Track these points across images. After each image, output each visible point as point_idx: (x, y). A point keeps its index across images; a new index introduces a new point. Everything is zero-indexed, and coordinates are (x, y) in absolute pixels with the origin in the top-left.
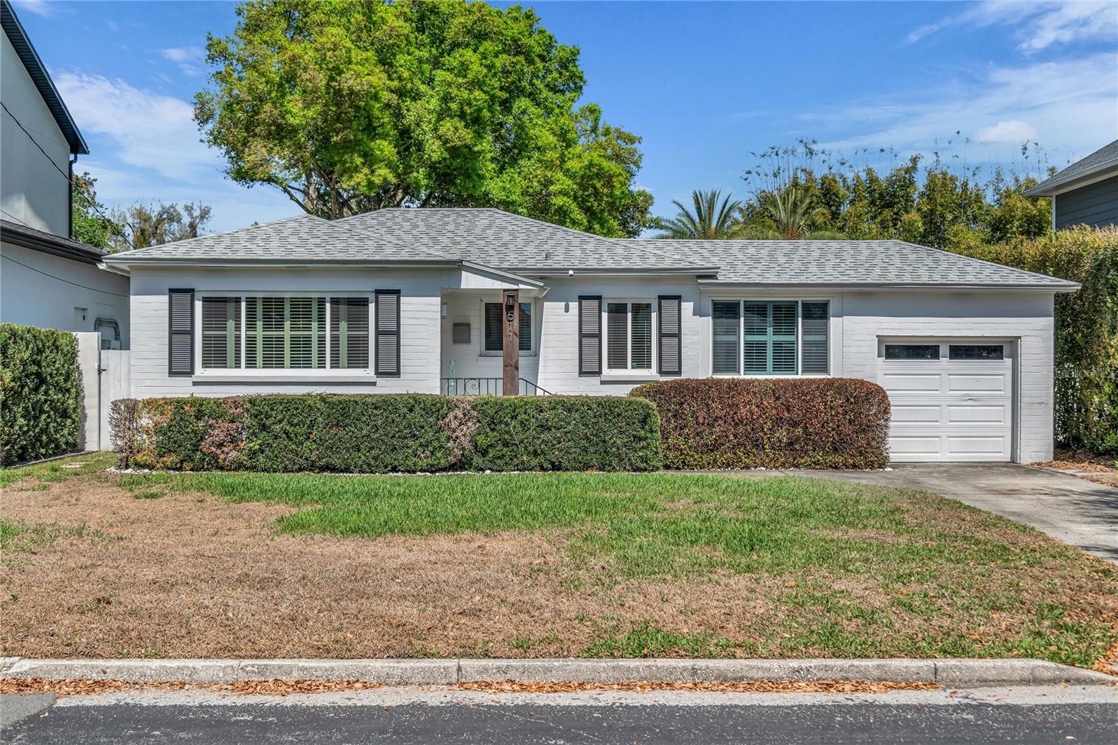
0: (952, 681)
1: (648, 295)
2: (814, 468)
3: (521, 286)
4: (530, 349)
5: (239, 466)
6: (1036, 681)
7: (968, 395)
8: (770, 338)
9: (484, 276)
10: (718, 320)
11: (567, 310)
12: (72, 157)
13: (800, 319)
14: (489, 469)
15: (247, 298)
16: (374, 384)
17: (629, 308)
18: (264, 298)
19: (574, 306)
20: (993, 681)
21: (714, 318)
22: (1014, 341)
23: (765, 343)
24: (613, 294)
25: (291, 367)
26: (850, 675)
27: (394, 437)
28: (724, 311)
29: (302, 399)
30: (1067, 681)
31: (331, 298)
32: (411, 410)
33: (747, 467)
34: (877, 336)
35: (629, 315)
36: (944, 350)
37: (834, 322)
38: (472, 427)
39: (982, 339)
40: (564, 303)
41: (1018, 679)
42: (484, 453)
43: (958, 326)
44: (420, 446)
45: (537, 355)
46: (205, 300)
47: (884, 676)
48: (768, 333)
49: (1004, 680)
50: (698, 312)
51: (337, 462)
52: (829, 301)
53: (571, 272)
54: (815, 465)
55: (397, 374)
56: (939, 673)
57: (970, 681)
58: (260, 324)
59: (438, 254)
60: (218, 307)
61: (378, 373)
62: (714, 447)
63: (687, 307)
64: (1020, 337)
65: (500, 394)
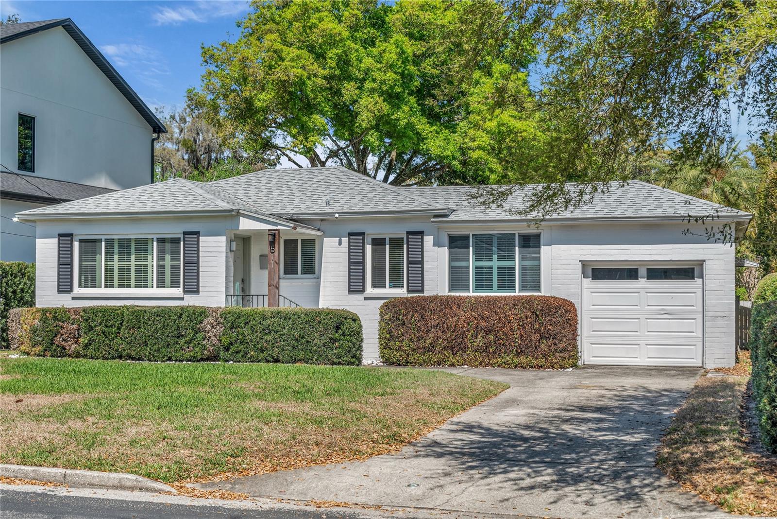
0: (74, 483)
1: (399, 231)
2: (504, 367)
3: (279, 227)
4: (315, 273)
5: (78, 355)
6: (121, 487)
7: (663, 310)
8: (495, 263)
9: (255, 220)
10: (453, 250)
11: (340, 244)
12: (155, 135)
13: (517, 248)
14: (232, 360)
15: (105, 239)
16: (182, 299)
17: (387, 241)
18: (119, 239)
19: (345, 240)
20: (97, 485)
21: (450, 247)
22: (701, 263)
23: (491, 268)
24: (373, 231)
25: (119, 287)
26: (18, 475)
27: (168, 336)
28: (457, 242)
29: (114, 309)
30: (141, 489)
31: (157, 238)
32: (180, 317)
33: (452, 365)
34: (580, 261)
35: (387, 247)
36: (643, 271)
37: (544, 249)
38: (219, 330)
39: (671, 263)
40: (338, 239)
41: (111, 485)
42: (227, 349)
43: (648, 252)
44: (185, 343)
45: (319, 278)
46: (81, 241)
47: (36, 477)
48: (493, 259)
49: (103, 485)
50: (437, 244)
51: (133, 353)
52: (540, 233)
53: (337, 215)
54: (505, 365)
55: (197, 292)
56: (67, 477)
57: (84, 484)
58: (116, 257)
59: (223, 205)
60: (90, 245)
61: (185, 292)
62: (431, 349)
63: (429, 240)
64: (704, 261)
65: (266, 305)
